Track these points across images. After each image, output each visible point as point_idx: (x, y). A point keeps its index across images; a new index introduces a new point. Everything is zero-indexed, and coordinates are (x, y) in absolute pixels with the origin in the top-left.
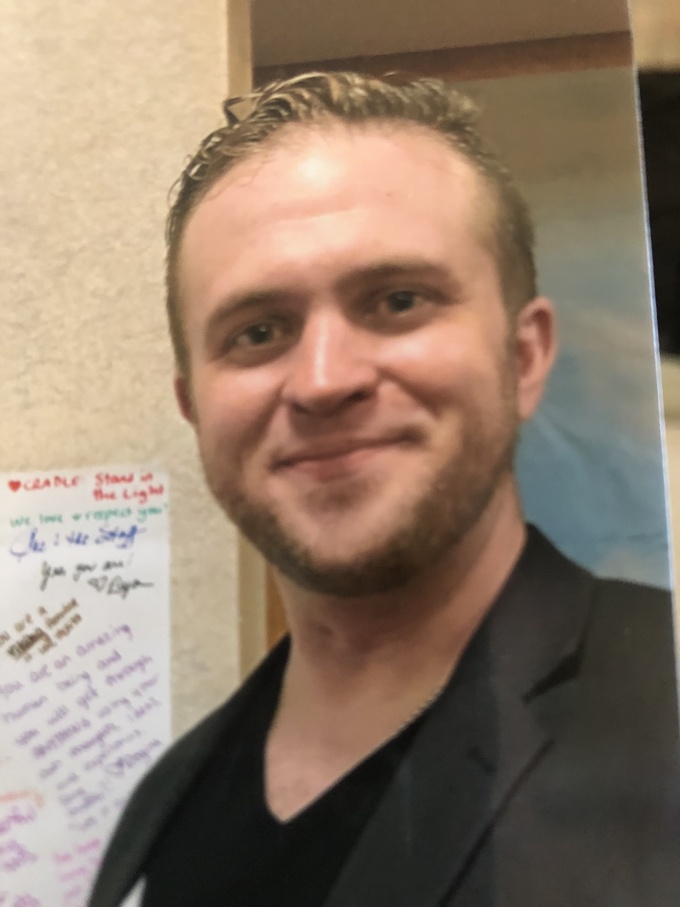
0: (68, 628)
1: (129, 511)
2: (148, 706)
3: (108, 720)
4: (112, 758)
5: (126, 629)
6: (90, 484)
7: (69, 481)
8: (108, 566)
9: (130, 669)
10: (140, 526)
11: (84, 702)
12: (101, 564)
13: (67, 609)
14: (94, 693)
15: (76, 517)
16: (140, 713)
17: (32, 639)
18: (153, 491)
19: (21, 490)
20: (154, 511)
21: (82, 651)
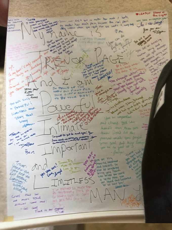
0: (149, 40)
1: (160, 18)
2: (165, 53)
3: (158, 56)
4: (159, 63)
5: (161, 40)
6: (152, 14)
7: (148, 13)
8: (156, 28)
9: (162, 47)
10: (162, 21)
11: (153, 53)
12: (155, 28)
13: (149, 36)
14: (155, 51)
15: (150, 20)
16: (164, 55)
17: (142, 42)
18: (165, 15)
19: (138, 15)
20: (165, 18)
21: (152, 44)
